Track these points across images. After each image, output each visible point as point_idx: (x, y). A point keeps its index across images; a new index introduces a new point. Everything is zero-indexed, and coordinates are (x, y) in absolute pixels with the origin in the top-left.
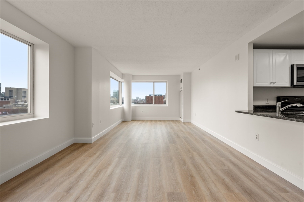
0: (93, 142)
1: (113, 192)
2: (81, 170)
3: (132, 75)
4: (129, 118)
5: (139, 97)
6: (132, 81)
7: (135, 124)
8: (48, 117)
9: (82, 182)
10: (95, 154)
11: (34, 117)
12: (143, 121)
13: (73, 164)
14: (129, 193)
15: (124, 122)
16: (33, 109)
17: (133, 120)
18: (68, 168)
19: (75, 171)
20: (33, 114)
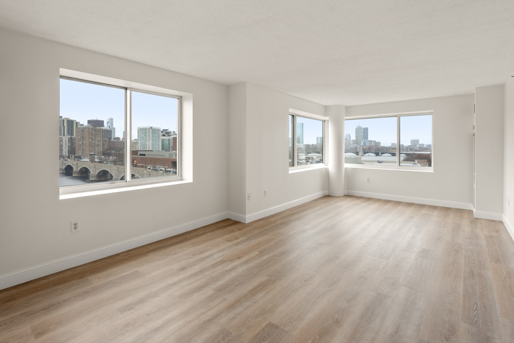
0: (247, 222)
1: (213, 290)
2: (207, 254)
3: (346, 107)
4: (339, 190)
5: (418, 141)
6: (346, 118)
7: (346, 204)
8: (192, 181)
9: (197, 266)
10: (237, 239)
11: (182, 180)
12: (369, 199)
13: (205, 244)
14: (226, 299)
15: (328, 196)
16: (181, 171)
17: (348, 196)
18: (198, 247)
19: (201, 253)
20: (181, 176)
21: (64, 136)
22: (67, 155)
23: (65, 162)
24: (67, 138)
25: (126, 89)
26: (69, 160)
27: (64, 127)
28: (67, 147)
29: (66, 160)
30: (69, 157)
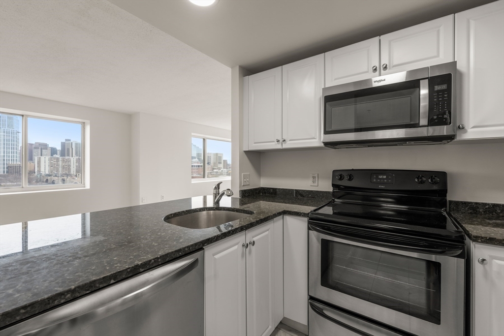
8: (89, 188)
16: (84, 180)
20: (84, 184)
21: (72, 156)
22: (75, 174)
23: (72, 180)
24: (75, 159)
25: (23, 116)
26: (76, 178)
27: (72, 149)
28: (75, 167)
29: (73, 178)
30: (76, 176)
